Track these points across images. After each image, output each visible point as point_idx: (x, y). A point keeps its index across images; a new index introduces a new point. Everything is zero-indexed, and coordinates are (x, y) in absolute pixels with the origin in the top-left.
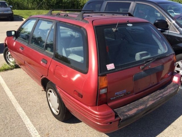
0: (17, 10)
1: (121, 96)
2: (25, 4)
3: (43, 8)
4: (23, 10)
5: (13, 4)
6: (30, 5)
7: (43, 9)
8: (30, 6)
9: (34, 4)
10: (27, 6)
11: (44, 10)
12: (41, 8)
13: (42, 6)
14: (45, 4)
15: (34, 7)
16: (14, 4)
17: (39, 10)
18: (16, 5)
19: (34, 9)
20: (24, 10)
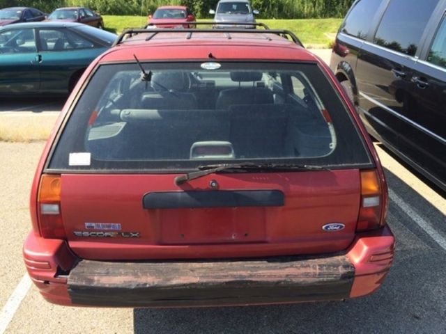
0: (276, 19)
1: (108, 236)
2: (297, 5)
3: (336, 13)
4: (289, 18)
5: (270, 6)
6: (308, 7)
7: (336, 16)
8: (306, 11)
9: (317, 5)
10: (300, 10)
11: (339, 17)
12: (333, 13)
13: (336, 8)
14: (345, 4)
15: (315, 12)
16: (273, 5)
17: (325, 17)
18: (276, 9)
19: (315, 16)
20: (292, 18)
